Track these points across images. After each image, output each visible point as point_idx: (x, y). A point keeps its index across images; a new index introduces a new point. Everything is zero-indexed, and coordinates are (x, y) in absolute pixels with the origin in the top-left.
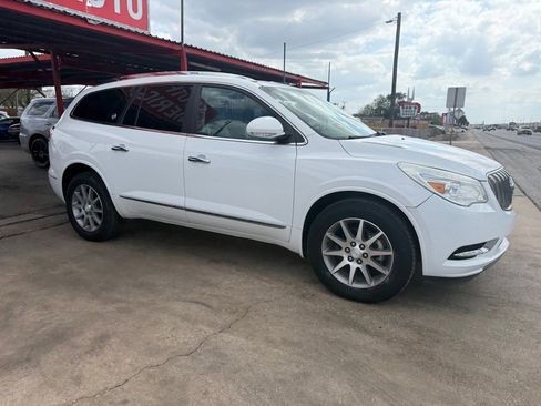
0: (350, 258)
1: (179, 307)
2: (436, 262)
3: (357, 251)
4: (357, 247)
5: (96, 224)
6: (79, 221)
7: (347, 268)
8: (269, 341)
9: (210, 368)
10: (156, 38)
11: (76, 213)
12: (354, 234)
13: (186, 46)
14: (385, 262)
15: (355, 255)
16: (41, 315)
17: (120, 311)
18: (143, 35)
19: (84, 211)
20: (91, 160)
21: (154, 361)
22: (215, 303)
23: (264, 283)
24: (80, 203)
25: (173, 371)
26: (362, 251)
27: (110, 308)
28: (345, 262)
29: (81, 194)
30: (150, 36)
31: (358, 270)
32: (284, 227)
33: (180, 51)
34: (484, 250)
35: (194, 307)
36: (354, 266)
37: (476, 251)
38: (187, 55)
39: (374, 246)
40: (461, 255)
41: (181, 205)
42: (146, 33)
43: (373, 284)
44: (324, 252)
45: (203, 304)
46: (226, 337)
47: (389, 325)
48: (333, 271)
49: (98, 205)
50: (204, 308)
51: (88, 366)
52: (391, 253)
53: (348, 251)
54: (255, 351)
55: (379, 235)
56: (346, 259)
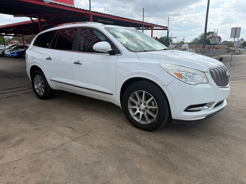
0: (140, 110)
1: (60, 129)
2: (178, 112)
3: (143, 106)
4: (143, 104)
5: (43, 92)
6: (37, 91)
7: (139, 114)
8: (92, 146)
9: (58, 156)
10: (77, 9)
11: (36, 87)
12: (141, 98)
13: (92, 11)
14: (154, 112)
15: (141, 108)
16: (3, 129)
17: (35, 129)
18: (71, 7)
19: (38, 86)
20: (38, 63)
21: (37, 151)
22: (77, 128)
23: (104, 120)
24: (37, 83)
25: (42, 157)
26: (145, 106)
27: (32, 128)
28: (138, 111)
29: (37, 79)
30: (74, 8)
31: (143, 115)
32: (112, 95)
33: (89, 14)
34: (205, 107)
35: (67, 129)
36: (141, 113)
37: (201, 108)
39: (150, 104)
40: (192, 109)
41: (72, 84)
44: (129, 106)
45: (72, 128)
46: (74, 143)
47: (152, 142)
48: (133, 115)
50: (71, 130)
51: (9, 152)
52: (157, 107)
53: (139, 106)
54: (83, 150)
55: (151, 98)
56: (138, 110)
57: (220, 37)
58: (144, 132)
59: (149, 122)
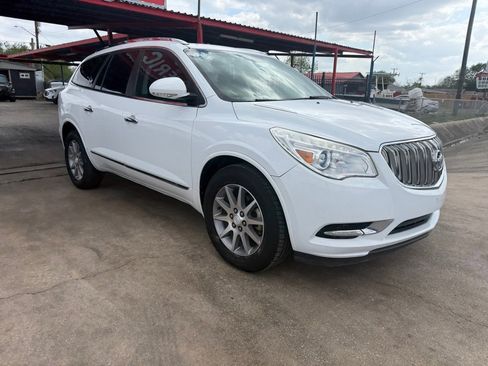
1: (77, 251)
2: (304, 238)
3: (238, 218)
4: (238, 214)
5: (81, 174)
6: (73, 171)
7: (231, 234)
8: (114, 294)
10: (172, 12)
11: (71, 164)
12: (236, 201)
13: (203, 18)
18: (158, 9)
19: (75, 163)
21: (5, 294)
22: (108, 253)
26: (242, 219)
30: (165, 11)
31: (239, 236)
32: (187, 188)
33: (197, 23)
35: (88, 253)
36: (236, 232)
37: (358, 231)
38: (203, 26)
40: (335, 233)
42: (161, 7)
44: (215, 216)
45: (98, 252)
47: (244, 297)
48: (221, 235)
50: (95, 254)
52: (262, 223)
53: (232, 217)
55: (253, 203)
56: (230, 226)
58: (238, 272)
59: (249, 252)
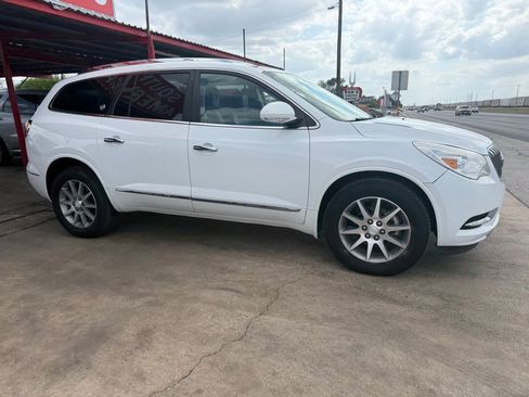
0: (367, 236)
1: (209, 295)
2: (449, 233)
3: (375, 228)
4: (374, 224)
5: (89, 220)
7: (365, 245)
8: (313, 319)
9: (267, 349)
10: (123, 25)
11: (64, 210)
12: (371, 213)
13: (152, 32)
14: (401, 236)
16: (68, 317)
17: (150, 304)
18: (109, 21)
19: (74, 207)
20: (79, 153)
22: (242, 288)
23: (281, 266)
24: (68, 199)
25: (232, 357)
26: (379, 228)
27: (139, 303)
28: (363, 239)
29: (69, 190)
30: (115, 23)
31: (375, 245)
32: (299, 210)
33: (147, 38)
34: (487, 218)
35: (224, 293)
36: (371, 242)
37: (481, 221)
38: (154, 41)
39: (391, 223)
41: (188, 195)
42: (112, 19)
43: (391, 258)
44: (341, 232)
45: (232, 290)
46: (268, 320)
48: (351, 249)
49: (90, 200)
50: (234, 293)
51: (144, 361)
52: (408, 227)
53: (365, 228)
54: (302, 329)
55: (396, 211)
56: (363, 236)
57: (359, 89)
